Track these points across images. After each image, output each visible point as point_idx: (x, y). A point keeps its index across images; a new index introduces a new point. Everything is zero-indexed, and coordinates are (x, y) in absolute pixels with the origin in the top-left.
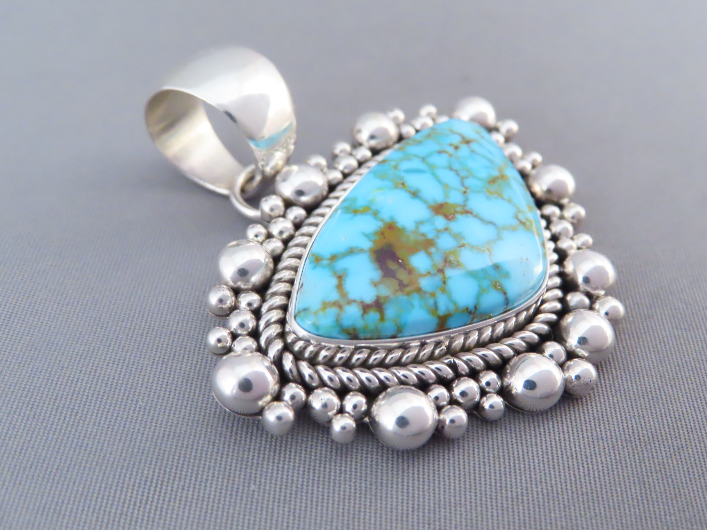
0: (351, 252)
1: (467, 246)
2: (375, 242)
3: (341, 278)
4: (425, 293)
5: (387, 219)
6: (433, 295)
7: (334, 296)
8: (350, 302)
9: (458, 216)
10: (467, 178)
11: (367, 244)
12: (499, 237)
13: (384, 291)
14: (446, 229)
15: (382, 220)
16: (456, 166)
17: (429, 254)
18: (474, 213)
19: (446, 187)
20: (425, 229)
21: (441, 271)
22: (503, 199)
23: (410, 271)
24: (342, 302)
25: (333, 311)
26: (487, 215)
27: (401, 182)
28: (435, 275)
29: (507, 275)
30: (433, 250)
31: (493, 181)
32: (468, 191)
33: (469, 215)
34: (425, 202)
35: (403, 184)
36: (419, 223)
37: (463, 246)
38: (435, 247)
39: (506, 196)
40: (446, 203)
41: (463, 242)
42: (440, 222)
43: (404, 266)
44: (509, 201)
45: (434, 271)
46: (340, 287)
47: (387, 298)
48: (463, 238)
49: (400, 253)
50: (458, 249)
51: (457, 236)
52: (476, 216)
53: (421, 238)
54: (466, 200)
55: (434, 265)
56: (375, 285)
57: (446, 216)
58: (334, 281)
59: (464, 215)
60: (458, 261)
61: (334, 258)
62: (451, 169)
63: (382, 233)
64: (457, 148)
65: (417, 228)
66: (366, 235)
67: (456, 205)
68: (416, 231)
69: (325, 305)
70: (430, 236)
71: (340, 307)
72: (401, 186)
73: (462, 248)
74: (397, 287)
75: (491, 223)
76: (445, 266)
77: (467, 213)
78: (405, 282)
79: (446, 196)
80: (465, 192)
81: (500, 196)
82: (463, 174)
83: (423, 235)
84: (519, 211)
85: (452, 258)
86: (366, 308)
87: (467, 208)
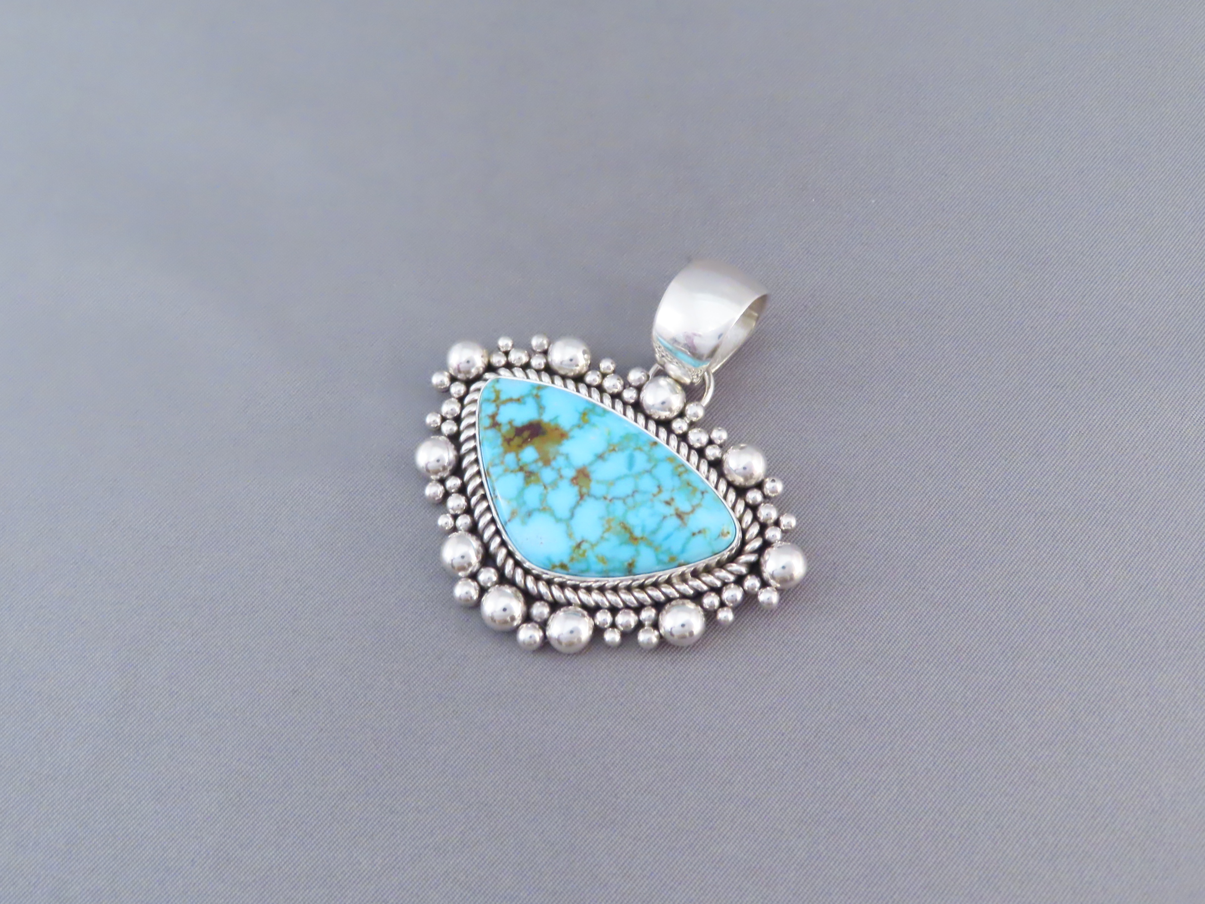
0: (541, 408)
1: (545, 492)
2: (548, 424)
3: (519, 400)
4: (504, 457)
5: (571, 434)
6: (502, 462)
7: (503, 397)
8: (498, 407)
9: (576, 489)
10: (625, 503)
11: (546, 418)
12: (558, 520)
13: (505, 429)
14: (561, 477)
15: (571, 430)
16: (638, 497)
17: (536, 461)
18: (581, 502)
19: (611, 483)
20: (561, 460)
21: (521, 469)
22: (604, 532)
23: (520, 447)
24: (498, 402)
25: (493, 396)
26: (581, 512)
27: (617, 449)
28: (518, 464)
29: (524, 523)
30: (540, 464)
31: (626, 528)
32: (607, 502)
33: (579, 498)
34: (591, 464)
35: (614, 450)
36: (567, 457)
37: (545, 487)
38: (543, 466)
39: (606, 535)
40: (590, 480)
41: (549, 489)
42: (569, 473)
43: (525, 442)
44: (602, 538)
45: (521, 464)
46: (511, 400)
47: (500, 430)
48: (553, 489)
49: (537, 440)
50: (541, 484)
51: (554, 485)
52: (578, 504)
53: (551, 456)
54: (596, 498)
55: (526, 465)
56: (510, 423)
57: (575, 478)
58: (515, 397)
59: (578, 493)
60: (530, 482)
61: (537, 397)
62: (635, 492)
63: (557, 428)
64: (668, 503)
65: (562, 454)
66: (556, 418)
67: (588, 487)
68: (558, 453)
69: (498, 393)
70: (554, 463)
71: (495, 401)
72: (612, 448)
73: (542, 487)
74: (508, 437)
75: (572, 515)
76: (526, 472)
77: (582, 496)
78: (512, 443)
79: (598, 482)
80: (605, 498)
81: (607, 530)
82: (630, 501)
83: (554, 458)
84: (593, 546)
85: (533, 478)
86: (493, 417)
87: (586, 497)
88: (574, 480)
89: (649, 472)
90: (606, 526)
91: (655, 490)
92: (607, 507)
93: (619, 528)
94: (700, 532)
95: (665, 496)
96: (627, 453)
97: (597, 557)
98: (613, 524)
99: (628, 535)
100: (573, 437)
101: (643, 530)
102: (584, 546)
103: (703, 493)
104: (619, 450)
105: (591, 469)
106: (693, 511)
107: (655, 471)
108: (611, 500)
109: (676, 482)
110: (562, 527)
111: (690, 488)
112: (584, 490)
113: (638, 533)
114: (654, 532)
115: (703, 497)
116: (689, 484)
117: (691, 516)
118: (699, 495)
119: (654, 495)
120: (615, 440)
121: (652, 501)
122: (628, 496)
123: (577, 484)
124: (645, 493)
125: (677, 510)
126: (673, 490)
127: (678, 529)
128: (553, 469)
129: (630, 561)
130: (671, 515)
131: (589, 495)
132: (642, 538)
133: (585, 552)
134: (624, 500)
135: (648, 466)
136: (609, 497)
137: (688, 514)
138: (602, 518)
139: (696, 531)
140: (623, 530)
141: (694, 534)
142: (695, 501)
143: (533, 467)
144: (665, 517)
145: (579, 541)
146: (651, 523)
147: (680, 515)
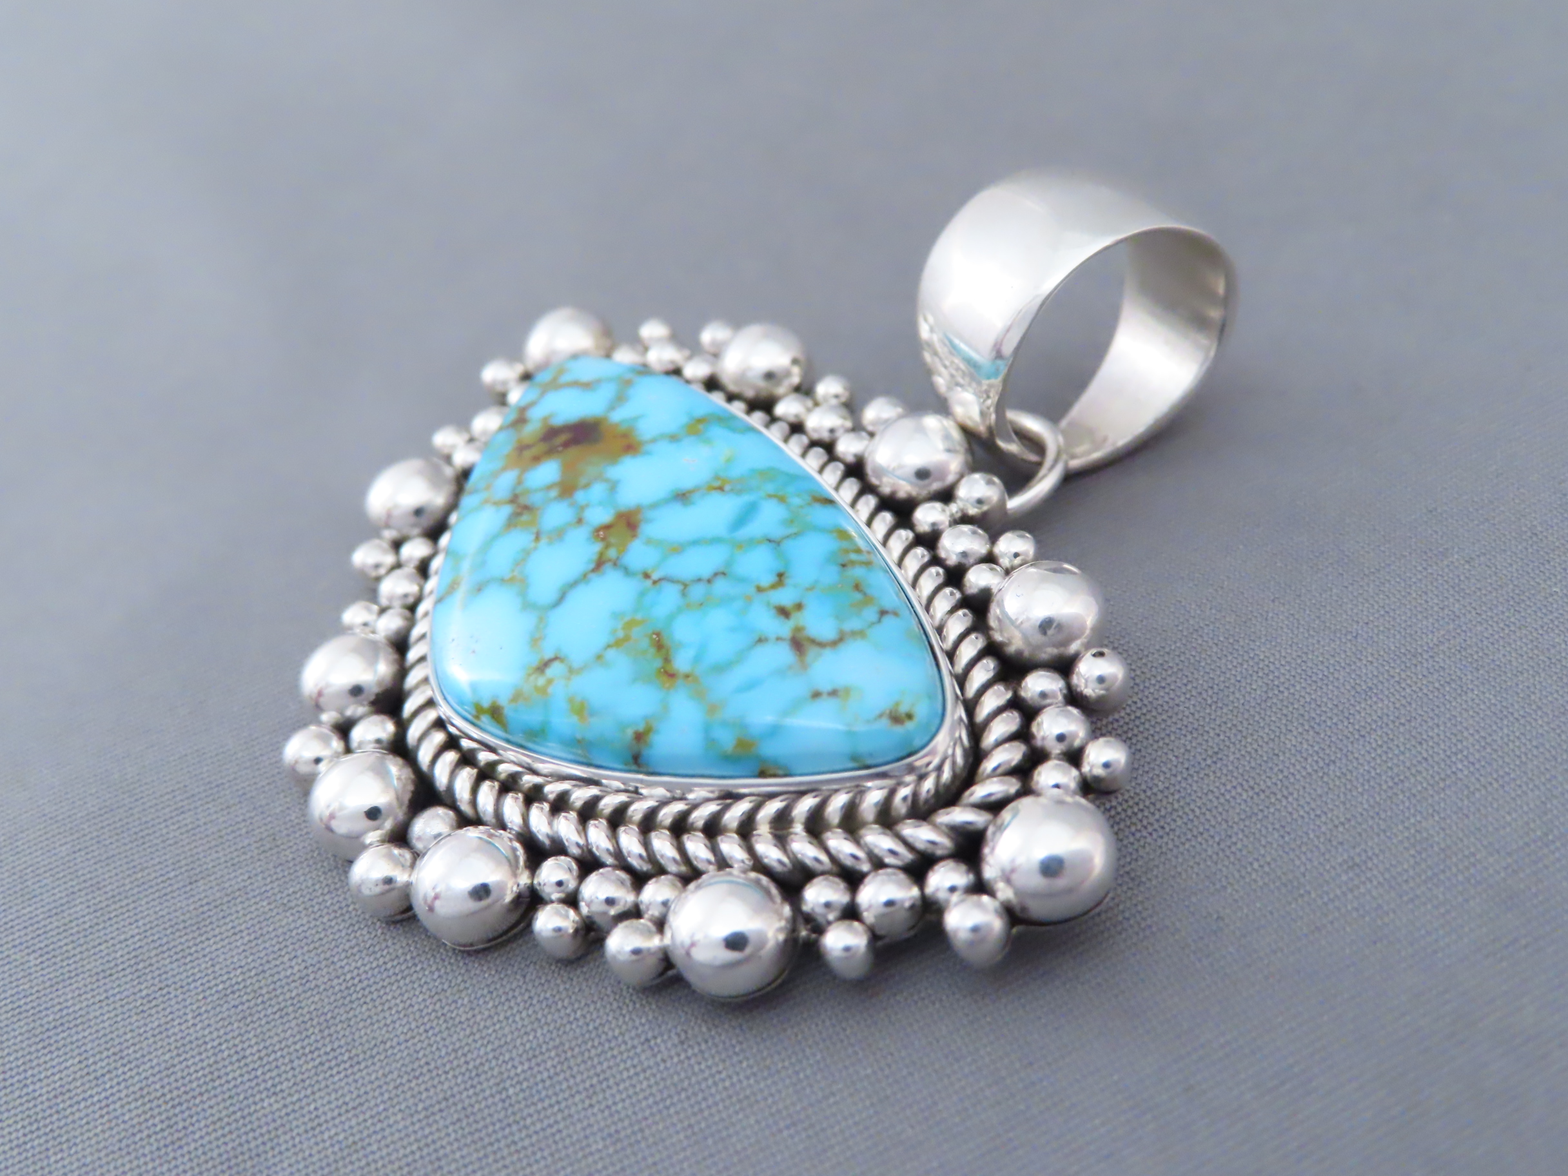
0: (620, 400)
1: (533, 545)
2: (616, 426)
3: (587, 385)
5: (650, 448)
9: (597, 547)
10: (684, 594)
11: (618, 416)
12: (528, 605)
13: (531, 429)
14: (580, 521)
15: (654, 441)
16: (720, 586)
17: (549, 487)
18: (592, 576)
19: (676, 549)
20: (598, 491)
21: (514, 499)
22: (609, 646)
23: (537, 460)
26: (581, 598)
27: (727, 488)
28: (514, 490)
30: (554, 493)
31: (661, 645)
32: (649, 583)
33: (592, 566)
34: (655, 506)
35: (721, 489)
36: (613, 486)
37: (538, 537)
38: (556, 499)
39: (611, 654)
40: (634, 536)
41: (544, 541)
42: (600, 515)
43: (550, 453)
44: (599, 657)
45: (519, 490)
47: (519, 431)
48: (551, 542)
49: (573, 451)
50: (535, 530)
51: (559, 534)
52: (584, 578)
53: (583, 481)
54: (627, 572)
55: (528, 492)
56: (547, 419)
57: (607, 527)
59: (595, 557)
60: (515, 526)
61: (626, 384)
62: (719, 575)
63: (627, 435)
64: (784, 612)
65: (607, 480)
66: (636, 419)
67: (623, 548)
68: (600, 477)
70: (580, 496)
71: (544, 385)
72: (717, 485)
73: (533, 537)
74: (526, 442)
75: (560, 600)
76: (519, 506)
77: (599, 564)
78: (527, 453)
79: (649, 542)
80: (647, 576)
81: (618, 644)
82: (697, 591)
83: (587, 486)
84: (572, 671)
85: (525, 517)
86: (525, 410)
87: (608, 567)
88: (603, 532)
89: (774, 542)
90: (621, 634)
91: (767, 579)
92: (642, 594)
93: (645, 643)
94: (834, 693)
95: (785, 597)
96: (746, 498)
97: (571, 700)
98: (636, 632)
99: (658, 663)
100: (648, 453)
101: (697, 659)
102: (555, 670)
103: (883, 613)
104: (732, 490)
105: (650, 514)
106: (835, 643)
107: (788, 545)
108: (655, 582)
109: (831, 575)
110: (527, 622)
111: (858, 596)
112: (612, 553)
113: (682, 662)
114: (721, 668)
115: (879, 621)
116: (857, 587)
117: (827, 653)
118: (870, 614)
119: (760, 589)
120: (736, 472)
121: (749, 600)
122: (699, 580)
123: (603, 539)
124: (742, 580)
125: (798, 629)
126: (811, 588)
127: (781, 673)
128: (572, 505)
129: (641, 728)
130: (779, 639)
131: (616, 564)
132: (687, 676)
133: (550, 682)
134: (685, 586)
135: (777, 532)
136: (655, 576)
137: (821, 645)
138: (616, 615)
139: (826, 687)
140: (652, 650)
141: (816, 695)
142: (854, 624)
143: (535, 499)
144: (761, 640)
145: (548, 655)
146: (722, 647)
147: (799, 644)
